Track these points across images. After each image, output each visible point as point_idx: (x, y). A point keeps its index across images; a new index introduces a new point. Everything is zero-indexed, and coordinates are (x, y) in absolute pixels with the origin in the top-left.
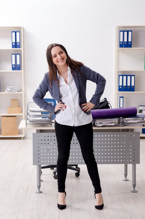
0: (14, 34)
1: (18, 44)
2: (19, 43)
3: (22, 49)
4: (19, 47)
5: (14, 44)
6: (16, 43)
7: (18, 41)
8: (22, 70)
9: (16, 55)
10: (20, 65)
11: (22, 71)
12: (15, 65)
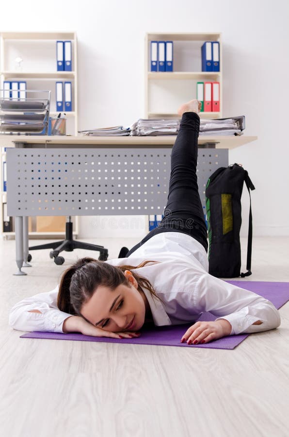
0: (60, 45)
1: (68, 64)
2: (70, 62)
3: (74, 73)
4: (70, 68)
5: (60, 64)
6: (64, 62)
7: (68, 58)
8: (74, 111)
9: (64, 84)
10: (70, 103)
11: (74, 113)
12: (62, 103)
